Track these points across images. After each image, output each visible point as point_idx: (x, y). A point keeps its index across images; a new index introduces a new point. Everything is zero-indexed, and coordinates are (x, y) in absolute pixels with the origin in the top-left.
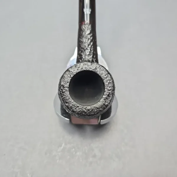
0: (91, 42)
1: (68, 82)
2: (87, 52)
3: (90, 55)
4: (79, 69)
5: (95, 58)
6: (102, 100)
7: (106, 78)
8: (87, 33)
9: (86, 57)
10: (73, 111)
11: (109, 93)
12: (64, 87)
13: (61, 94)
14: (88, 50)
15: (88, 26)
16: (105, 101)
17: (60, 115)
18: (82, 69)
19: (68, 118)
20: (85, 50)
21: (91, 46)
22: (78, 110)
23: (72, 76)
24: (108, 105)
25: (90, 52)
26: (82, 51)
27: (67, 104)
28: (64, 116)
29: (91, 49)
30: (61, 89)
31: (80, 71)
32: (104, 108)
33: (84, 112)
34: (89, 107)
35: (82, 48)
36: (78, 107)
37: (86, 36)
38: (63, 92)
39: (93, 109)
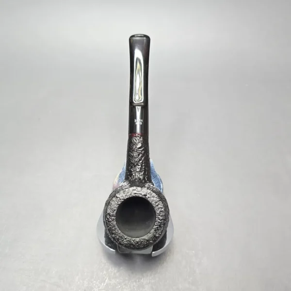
0: (142, 157)
1: (115, 210)
2: (138, 168)
3: (142, 172)
4: (128, 194)
5: (147, 175)
6: (153, 231)
7: (157, 206)
8: (138, 147)
9: (137, 174)
10: (120, 244)
11: (161, 223)
12: (110, 216)
13: (107, 223)
14: (139, 165)
15: (139, 138)
16: (156, 233)
17: (104, 244)
18: (131, 194)
19: (114, 249)
20: (135, 166)
21: (143, 161)
22: (125, 242)
23: (119, 203)
24: (159, 237)
25: (141, 168)
26: (132, 167)
27: (113, 236)
28: (109, 246)
29: (142, 165)
30: (108, 218)
31: (128, 197)
32: (155, 241)
33: (132, 244)
34: (138, 239)
35: (132, 163)
36: (125, 239)
37: (137, 150)
38: (109, 222)
39: (142, 242)
